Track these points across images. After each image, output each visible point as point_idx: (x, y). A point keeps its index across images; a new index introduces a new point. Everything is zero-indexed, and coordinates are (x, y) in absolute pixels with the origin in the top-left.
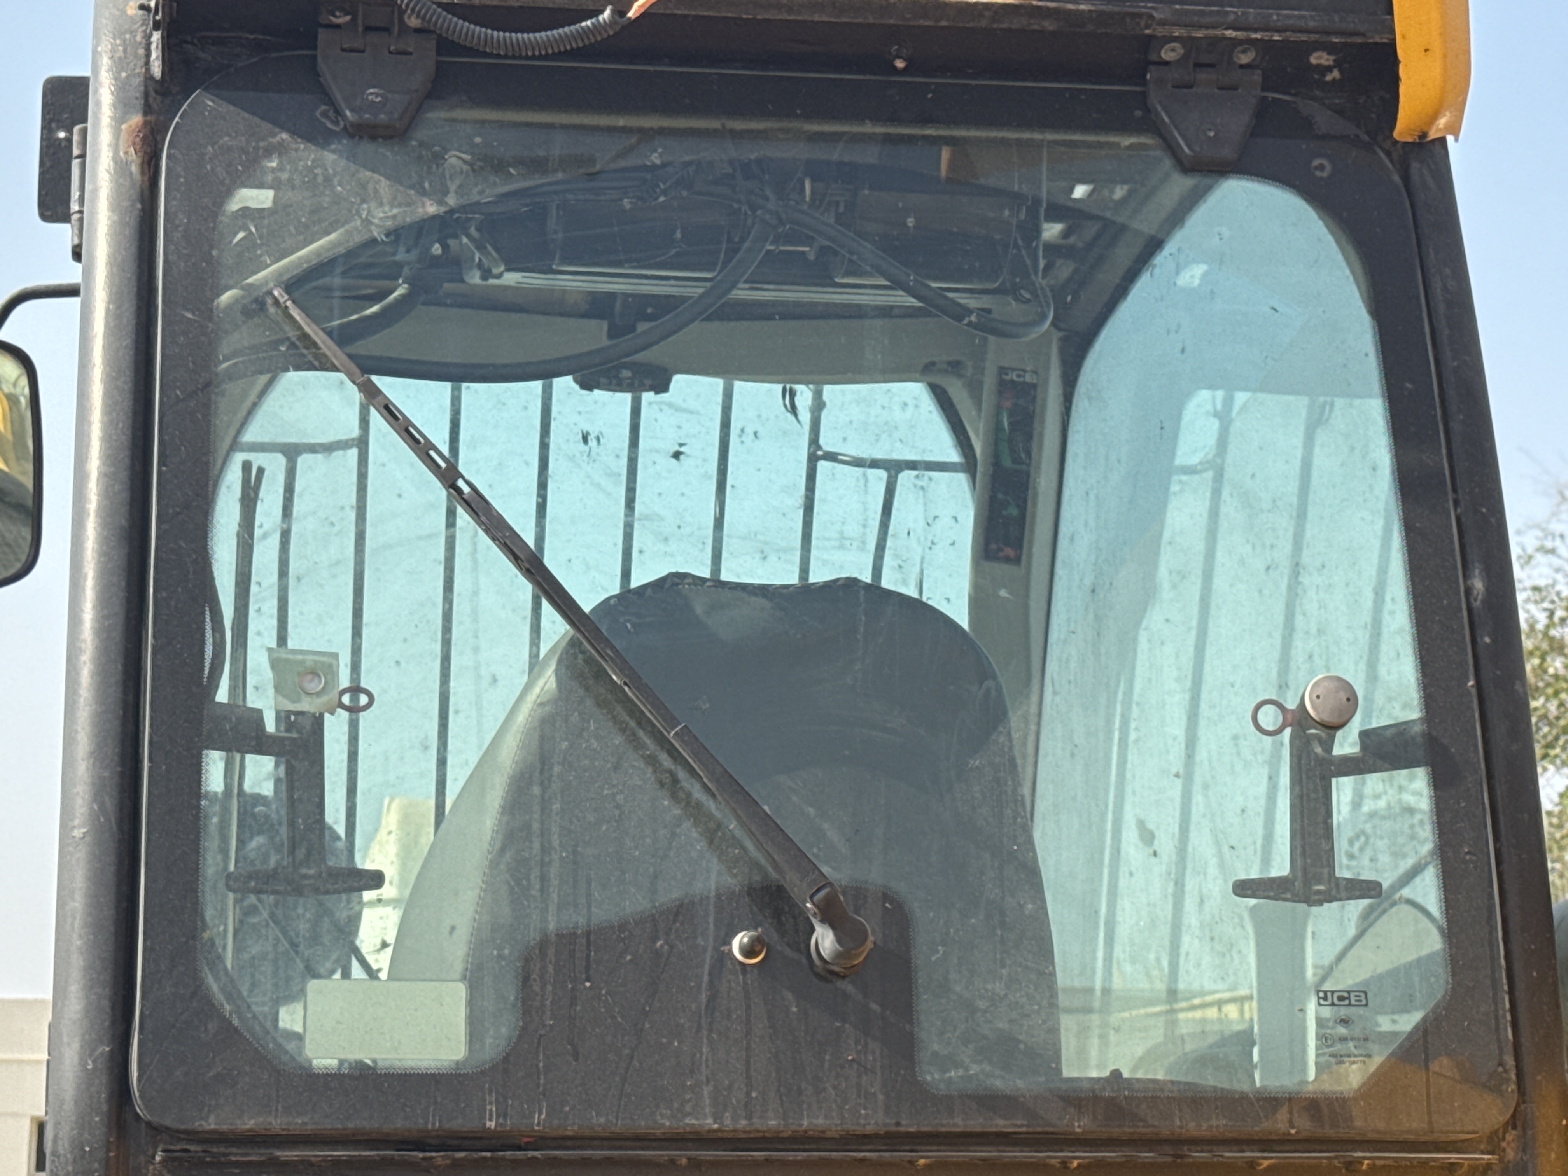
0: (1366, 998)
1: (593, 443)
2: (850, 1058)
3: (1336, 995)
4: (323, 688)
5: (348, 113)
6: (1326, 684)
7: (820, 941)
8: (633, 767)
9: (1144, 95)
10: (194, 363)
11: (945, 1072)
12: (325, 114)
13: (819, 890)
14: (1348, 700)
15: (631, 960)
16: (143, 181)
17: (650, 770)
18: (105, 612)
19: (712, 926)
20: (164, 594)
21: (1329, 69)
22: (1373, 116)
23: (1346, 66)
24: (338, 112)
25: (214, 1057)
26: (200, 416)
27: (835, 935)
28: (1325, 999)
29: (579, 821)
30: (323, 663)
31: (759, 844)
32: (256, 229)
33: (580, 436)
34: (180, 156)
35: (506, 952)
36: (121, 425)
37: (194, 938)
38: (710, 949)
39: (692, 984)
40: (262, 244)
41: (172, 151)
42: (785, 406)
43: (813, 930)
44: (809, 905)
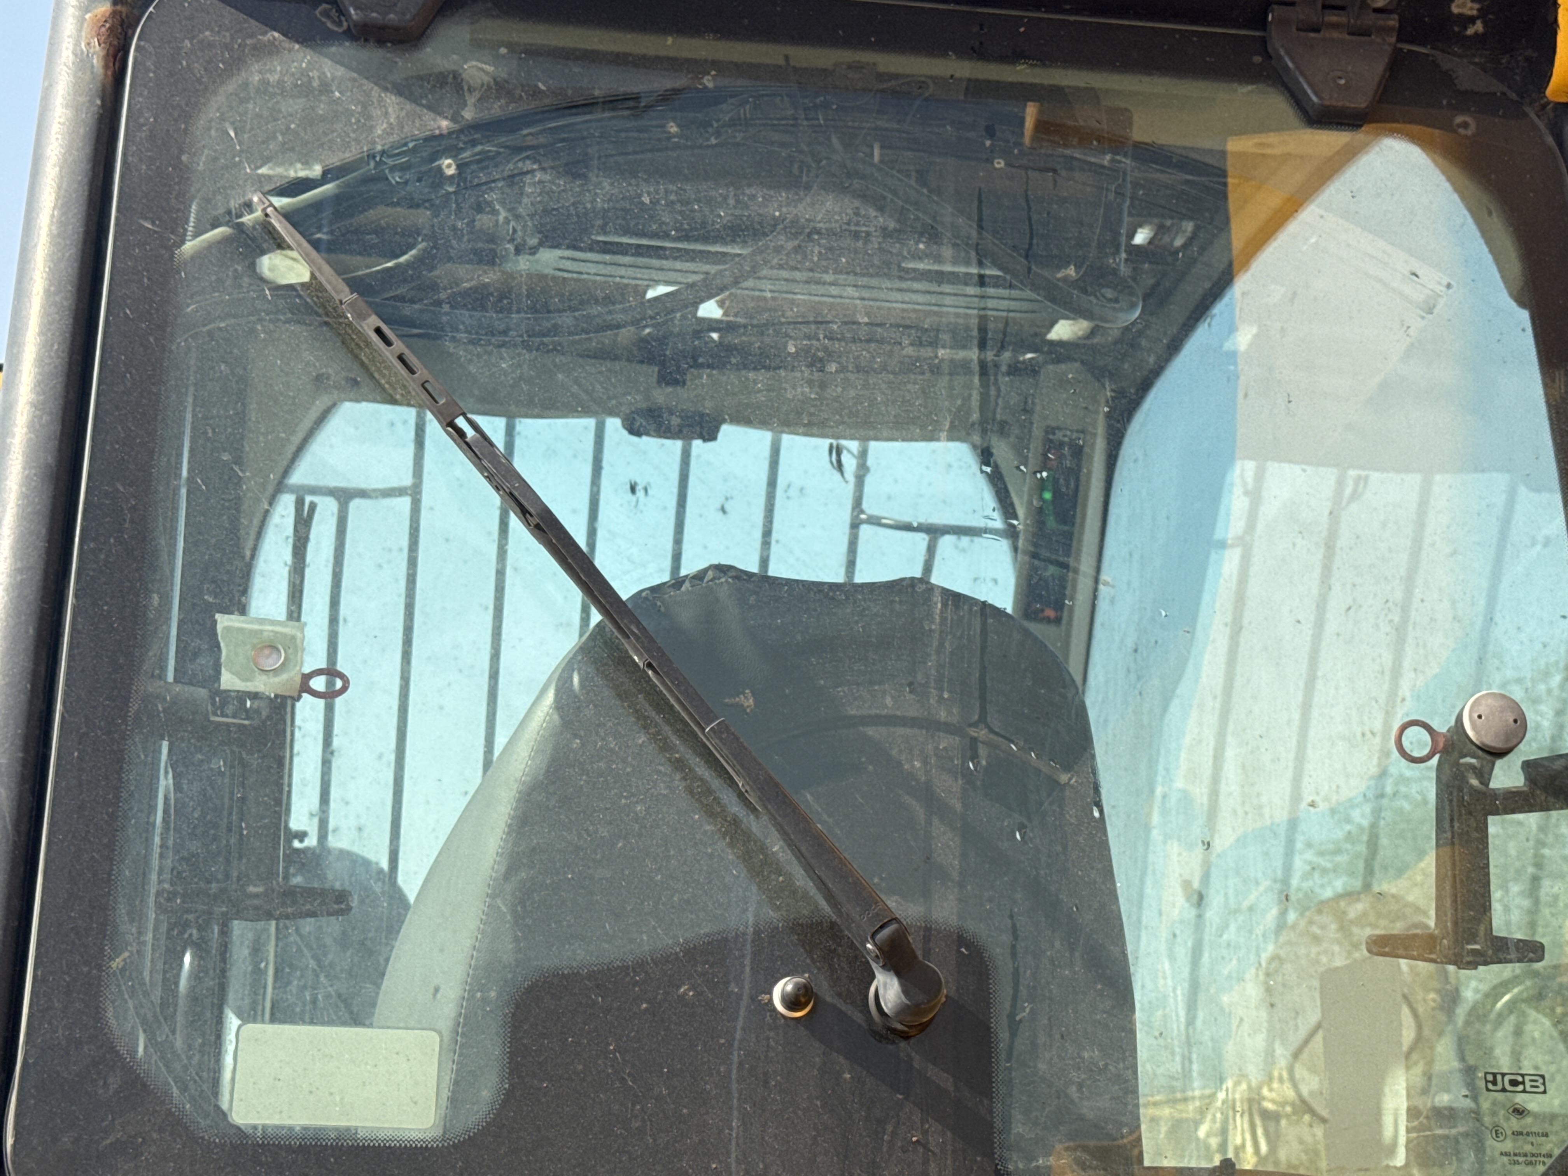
0: (1544, 1084)
1: (640, 493)
2: (914, 1139)
3: (1507, 1078)
4: (283, 664)
5: (352, 11)
6: (1489, 701)
7: (881, 992)
8: (659, 772)
9: (1264, 41)
10: (149, 279)
11: (1031, 1161)
12: (326, 14)
13: (882, 927)
14: (1515, 721)
15: (646, 1009)
16: (106, 75)
17: (678, 776)
18: (19, 565)
19: (748, 969)
20: (92, 545)
21: (1472, 20)
22: (1518, 78)
23: (1491, 16)
24: (342, 12)
25: (113, 1119)
26: (152, 340)
27: (902, 985)
28: (1494, 1083)
29: (589, 835)
30: (284, 635)
31: (809, 868)
32: (236, 134)
33: (628, 486)
34: (151, 49)
35: (493, 994)
36: (56, 347)
37: (99, 968)
38: (745, 997)
39: (722, 1041)
40: (241, 151)
41: (142, 43)
42: (831, 462)
43: (873, 977)
44: (869, 946)
